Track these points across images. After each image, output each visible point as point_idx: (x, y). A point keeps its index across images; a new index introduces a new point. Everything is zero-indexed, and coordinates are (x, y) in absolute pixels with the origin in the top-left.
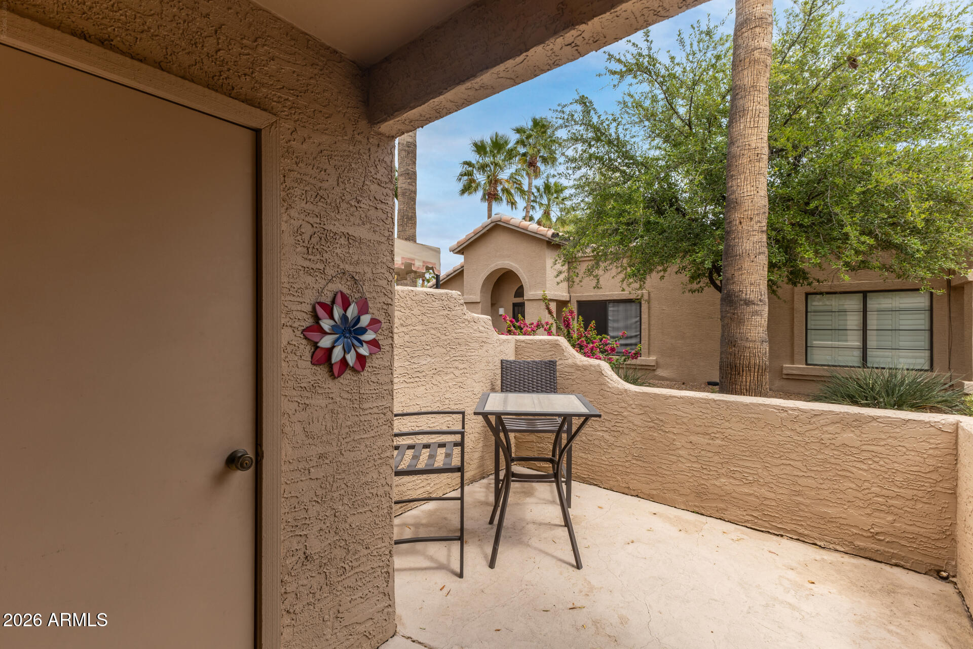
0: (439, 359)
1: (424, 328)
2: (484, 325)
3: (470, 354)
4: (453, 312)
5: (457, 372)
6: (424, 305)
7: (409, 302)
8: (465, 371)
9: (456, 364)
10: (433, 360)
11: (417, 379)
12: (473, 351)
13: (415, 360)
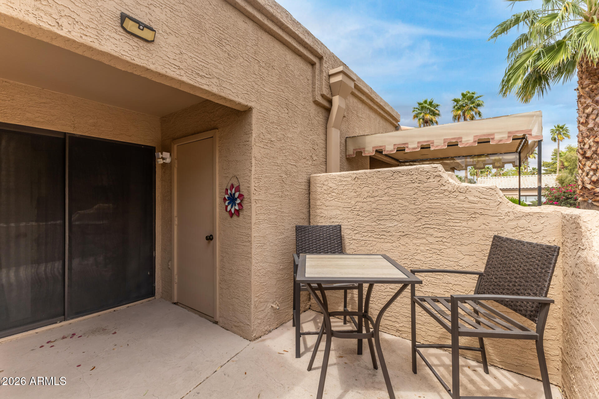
0: (406, 224)
1: (390, 199)
2: (479, 195)
3: (452, 224)
4: (425, 185)
5: (431, 239)
6: (390, 181)
7: (375, 180)
8: (445, 240)
9: (431, 231)
10: (401, 225)
11: (384, 237)
12: (458, 221)
13: (382, 222)
